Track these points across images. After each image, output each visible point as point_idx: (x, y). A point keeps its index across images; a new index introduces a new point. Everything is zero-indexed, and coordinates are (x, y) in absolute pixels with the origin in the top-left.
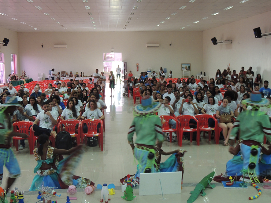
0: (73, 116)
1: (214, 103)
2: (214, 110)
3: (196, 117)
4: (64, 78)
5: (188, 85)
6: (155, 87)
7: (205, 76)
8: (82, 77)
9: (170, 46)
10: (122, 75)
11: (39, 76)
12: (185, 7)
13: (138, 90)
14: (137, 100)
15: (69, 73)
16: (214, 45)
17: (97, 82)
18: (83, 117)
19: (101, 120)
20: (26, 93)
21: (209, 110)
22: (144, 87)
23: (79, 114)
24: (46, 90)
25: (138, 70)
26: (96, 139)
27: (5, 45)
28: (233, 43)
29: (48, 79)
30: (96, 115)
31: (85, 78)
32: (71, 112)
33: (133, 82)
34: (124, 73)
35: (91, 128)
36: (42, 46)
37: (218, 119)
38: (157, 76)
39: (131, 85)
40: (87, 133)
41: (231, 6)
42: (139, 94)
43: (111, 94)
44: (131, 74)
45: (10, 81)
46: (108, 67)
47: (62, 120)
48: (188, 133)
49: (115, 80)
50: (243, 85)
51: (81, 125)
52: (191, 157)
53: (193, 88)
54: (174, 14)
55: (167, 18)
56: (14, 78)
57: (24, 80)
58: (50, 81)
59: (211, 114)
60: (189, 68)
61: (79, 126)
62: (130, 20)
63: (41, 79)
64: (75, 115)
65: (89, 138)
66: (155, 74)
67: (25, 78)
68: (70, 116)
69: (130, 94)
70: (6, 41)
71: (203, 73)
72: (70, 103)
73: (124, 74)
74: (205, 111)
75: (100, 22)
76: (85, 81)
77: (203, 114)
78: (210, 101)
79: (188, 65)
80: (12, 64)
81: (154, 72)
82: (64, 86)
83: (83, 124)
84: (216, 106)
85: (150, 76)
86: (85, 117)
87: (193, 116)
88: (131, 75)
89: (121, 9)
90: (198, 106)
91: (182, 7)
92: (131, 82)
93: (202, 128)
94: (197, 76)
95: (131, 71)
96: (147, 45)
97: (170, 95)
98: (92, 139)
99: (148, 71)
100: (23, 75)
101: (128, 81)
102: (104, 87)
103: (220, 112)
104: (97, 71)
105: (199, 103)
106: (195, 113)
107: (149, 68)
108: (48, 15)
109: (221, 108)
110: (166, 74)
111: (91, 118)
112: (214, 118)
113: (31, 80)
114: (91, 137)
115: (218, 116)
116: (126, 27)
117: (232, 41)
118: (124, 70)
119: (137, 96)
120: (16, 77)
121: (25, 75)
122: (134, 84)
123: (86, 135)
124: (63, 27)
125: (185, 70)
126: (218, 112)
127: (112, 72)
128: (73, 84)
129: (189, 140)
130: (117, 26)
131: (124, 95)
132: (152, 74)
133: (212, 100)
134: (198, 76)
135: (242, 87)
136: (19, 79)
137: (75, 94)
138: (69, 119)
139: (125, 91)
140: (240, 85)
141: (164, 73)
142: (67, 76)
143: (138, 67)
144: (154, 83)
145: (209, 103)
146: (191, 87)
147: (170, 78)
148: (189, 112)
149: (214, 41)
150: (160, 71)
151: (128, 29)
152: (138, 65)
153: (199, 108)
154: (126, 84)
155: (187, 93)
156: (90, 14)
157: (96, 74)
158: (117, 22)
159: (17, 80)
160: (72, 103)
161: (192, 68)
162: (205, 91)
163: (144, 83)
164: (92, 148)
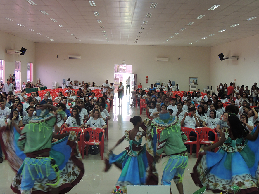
0: (76, 124)
1: (215, 117)
2: (215, 124)
3: (196, 130)
4: (77, 87)
5: (193, 98)
6: (160, 99)
7: (211, 90)
8: (93, 86)
9: (179, 60)
10: (132, 86)
11: (54, 84)
12: (193, 23)
13: (144, 101)
14: (143, 111)
15: (81, 83)
16: (221, 60)
17: (106, 92)
18: (86, 125)
19: (103, 129)
20: (35, 100)
21: (210, 124)
22: (150, 99)
23: (82, 122)
24: (57, 98)
25: (147, 83)
26: (98, 148)
27: (23, 54)
28: (239, 59)
29: (61, 87)
30: (99, 124)
31: (96, 88)
32: (75, 120)
33: (141, 93)
34: (134, 84)
35: (93, 136)
36: (58, 56)
37: (218, 132)
38: (165, 88)
39: (139, 96)
40: (89, 141)
41: (238, 24)
42: (145, 106)
43: (120, 104)
44: (141, 85)
45: (25, 88)
46: (120, 78)
47: (65, 128)
48: (188, 145)
49: (124, 91)
50: (245, 100)
51: (83, 133)
52: (189, 169)
53: (198, 101)
54: (182, 30)
55: (176, 33)
56: (29, 85)
57: (39, 88)
58: (63, 89)
59: (212, 127)
60: (196, 82)
61: (81, 134)
62: (140, 35)
63: (55, 87)
64: (78, 123)
65: (91, 146)
66: (163, 87)
67: (39, 86)
68: (74, 124)
69: (137, 105)
70: (23, 51)
71: (210, 87)
72: (74, 112)
73: (134, 86)
74: (206, 124)
75: (112, 35)
76: (96, 90)
77: (204, 127)
78: (211, 115)
79: (196, 79)
80: (29, 72)
81: (162, 85)
82: (74, 95)
83: (85, 132)
84: (217, 120)
85: (158, 89)
86: (88, 126)
87: (194, 128)
88: (140, 87)
89: (131, 24)
90: (200, 119)
91: (190, 23)
92: (139, 93)
93: (202, 141)
94: (203, 90)
95: (140, 83)
96: (157, 59)
97: (173, 107)
98: (93, 148)
99: (157, 83)
100: (38, 83)
101: (136, 92)
102: (112, 97)
103: (220, 126)
104: (107, 81)
105: (201, 116)
106: (196, 126)
107: (158, 81)
108: (62, 27)
109: (221, 122)
110: (174, 87)
111: (94, 127)
112: (214, 131)
113: (46, 88)
114: (93, 146)
115: (218, 130)
116: (137, 41)
117: (238, 57)
118: (134, 82)
119: (144, 107)
120: (31, 84)
121: (40, 83)
122: (142, 96)
123: (87, 143)
124: (77, 39)
125: (193, 84)
126: (219, 126)
127: (121, 83)
128: (81, 93)
129: (189, 152)
130: (128, 39)
131: (132, 105)
132: (161, 86)
133: (213, 114)
134: (205, 90)
135: (245, 102)
136: (34, 87)
137: (81, 103)
138: (73, 126)
139: (132, 102)
140: (243, 100)
141: (172, 86)
142: (79, 86)
143: (147, 79)
144: (160, 95)
145: (210, 117)
146: (196, 101)
147: (177, 91)
148: (191, 124)
149: (221, 57)
150: (168, 83)
151: (139, 43)
152: (147, 77)
153: (200, 121)
154: (134, 95)
155: (191, 106)
156: (102, 27)
157: (106, 85)
158: (129, 36)
159: (32, 87)
160: (76, 112)
161: (199, 82)
162: (209, 105)
163: (150, 95)
164: (93, 156)
